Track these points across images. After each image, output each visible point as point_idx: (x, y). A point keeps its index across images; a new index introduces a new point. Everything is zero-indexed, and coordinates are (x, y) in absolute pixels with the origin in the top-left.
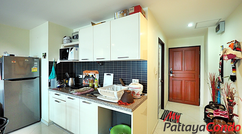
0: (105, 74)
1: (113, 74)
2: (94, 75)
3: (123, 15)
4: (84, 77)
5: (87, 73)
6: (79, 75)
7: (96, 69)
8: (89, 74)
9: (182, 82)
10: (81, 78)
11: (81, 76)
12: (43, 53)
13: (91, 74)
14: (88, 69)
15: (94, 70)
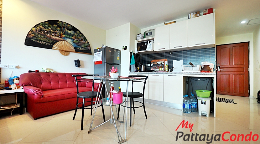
0: (174, 61)
1: (182, 60)
2: (163, 62)
3: (196, 16)
4: (152, 65)
5: (155, 62)
6: (147, 64)
7: (165, 58)
8: (157, 62)
9: (229, 76)
10: (148, 67)
11: (149, 65)
12: (124, 47)
13: (159, 62)
14: (156, 59)
15: (162, 58)
